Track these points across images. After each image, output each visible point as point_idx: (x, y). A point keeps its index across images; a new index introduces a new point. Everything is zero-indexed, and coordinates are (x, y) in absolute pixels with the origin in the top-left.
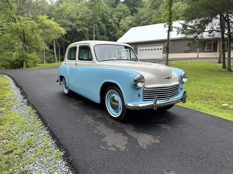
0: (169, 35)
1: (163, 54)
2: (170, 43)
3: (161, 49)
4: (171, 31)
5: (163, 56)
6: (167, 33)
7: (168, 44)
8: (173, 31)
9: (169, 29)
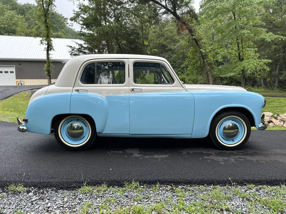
0: (48, 54)
1: (18, 80)
2: (51, 65)
3: (12, 72)
4: (51, 50)
5: (17, 82)
6: (46, 52)
7: (49, 66)
8: (53, 50)
9: (48, 47)
